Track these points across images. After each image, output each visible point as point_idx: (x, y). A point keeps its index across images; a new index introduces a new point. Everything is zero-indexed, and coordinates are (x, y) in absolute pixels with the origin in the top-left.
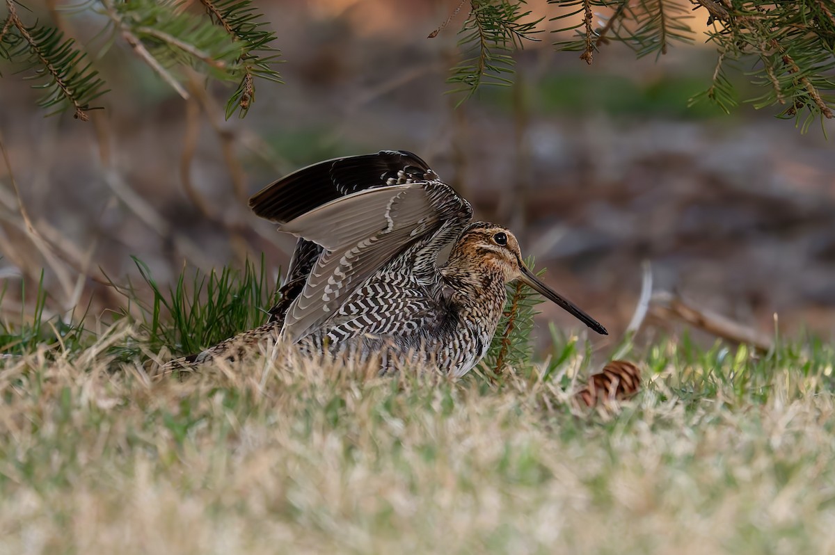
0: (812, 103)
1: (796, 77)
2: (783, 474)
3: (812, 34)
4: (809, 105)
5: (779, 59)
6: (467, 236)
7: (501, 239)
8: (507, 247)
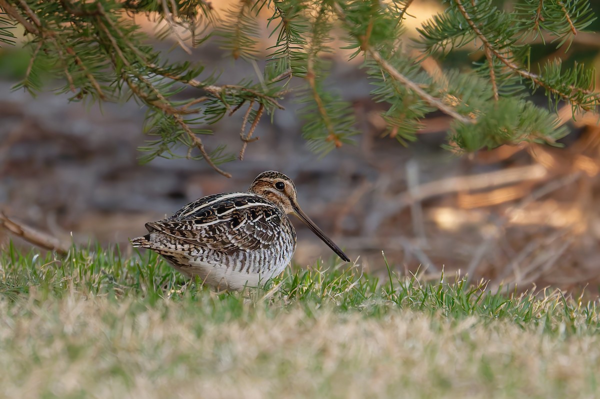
0: (93, 90)
1: (83, 73)
2: (73, 353)
3: (96, 44)
4: (92, 93)
5: (72, 61)
6: (257, 182)
7: (280, 186)
8: (284, 192)
